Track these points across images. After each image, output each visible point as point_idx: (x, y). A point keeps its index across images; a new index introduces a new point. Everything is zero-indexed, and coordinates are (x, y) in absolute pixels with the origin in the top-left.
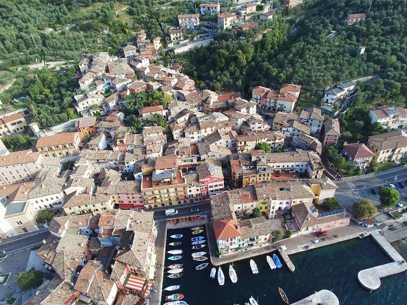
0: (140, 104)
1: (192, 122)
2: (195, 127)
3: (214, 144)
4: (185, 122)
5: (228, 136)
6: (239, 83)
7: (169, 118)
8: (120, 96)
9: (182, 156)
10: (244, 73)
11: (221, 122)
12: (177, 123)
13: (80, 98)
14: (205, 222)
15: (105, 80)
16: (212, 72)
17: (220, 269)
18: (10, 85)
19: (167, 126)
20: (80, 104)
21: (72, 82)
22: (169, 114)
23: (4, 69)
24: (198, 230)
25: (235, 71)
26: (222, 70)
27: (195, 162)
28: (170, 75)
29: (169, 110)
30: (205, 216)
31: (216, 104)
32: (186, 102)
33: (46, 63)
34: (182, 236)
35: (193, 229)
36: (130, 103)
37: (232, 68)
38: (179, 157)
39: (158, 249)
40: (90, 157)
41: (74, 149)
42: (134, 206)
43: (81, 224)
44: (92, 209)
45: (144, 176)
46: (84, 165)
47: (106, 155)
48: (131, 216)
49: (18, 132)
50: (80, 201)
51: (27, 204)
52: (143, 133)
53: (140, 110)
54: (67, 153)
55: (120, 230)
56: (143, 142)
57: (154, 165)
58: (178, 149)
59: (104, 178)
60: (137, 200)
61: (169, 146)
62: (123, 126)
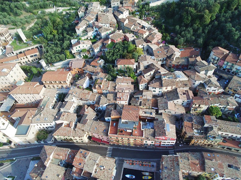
0: (117, 55)
1: (156, 78)
2: (158, 83)
3: (172, 102)
4: (151, 76)
5: (185, 95)
6: (201, 41)
7: (138, 71)
8: (103, 44)
9: (143, 107)
10: (206, 31)
11: (181, 82)
12: (143, 76)
13: (75, 42)
15: (94, 28)
16: (178, 27)
18: (33, 24)
19: (135, 78)
20: (74, 48)
21: (72, 26)
22: (138, 67)
23: (30, 12)
24: (147, 176)
25: (198, 29)
26: (187, 26)
27: (154, 115)
28: (143, 27)
29: (139, 63)
31: (178, 61)
32: (153, 57)
33: (57, 8)
34: (134, 177)
35: (144, 173)
36: (110, 52)
37: (195, 26)
38: (141, 107)
40: (76, 95)
41: (66, 85)
42: (102, 141)
43: (61, 157)
44: (73, 138)
45: (112, 120)
46: (71, 101)
47: (87, 95)
48: (97, 162)
49: (34, 61)
50: (64, 132)
51: (30, 127)
52: (116, 81)
53: (117, 61)
54: (62, 86)
55: (87, 172)
56: (115, 89)
57: (120, 113)
58: (141, 101)
59: (84, 114)
60: (105, 138)
61: (135, 96)
62: (102, 73)
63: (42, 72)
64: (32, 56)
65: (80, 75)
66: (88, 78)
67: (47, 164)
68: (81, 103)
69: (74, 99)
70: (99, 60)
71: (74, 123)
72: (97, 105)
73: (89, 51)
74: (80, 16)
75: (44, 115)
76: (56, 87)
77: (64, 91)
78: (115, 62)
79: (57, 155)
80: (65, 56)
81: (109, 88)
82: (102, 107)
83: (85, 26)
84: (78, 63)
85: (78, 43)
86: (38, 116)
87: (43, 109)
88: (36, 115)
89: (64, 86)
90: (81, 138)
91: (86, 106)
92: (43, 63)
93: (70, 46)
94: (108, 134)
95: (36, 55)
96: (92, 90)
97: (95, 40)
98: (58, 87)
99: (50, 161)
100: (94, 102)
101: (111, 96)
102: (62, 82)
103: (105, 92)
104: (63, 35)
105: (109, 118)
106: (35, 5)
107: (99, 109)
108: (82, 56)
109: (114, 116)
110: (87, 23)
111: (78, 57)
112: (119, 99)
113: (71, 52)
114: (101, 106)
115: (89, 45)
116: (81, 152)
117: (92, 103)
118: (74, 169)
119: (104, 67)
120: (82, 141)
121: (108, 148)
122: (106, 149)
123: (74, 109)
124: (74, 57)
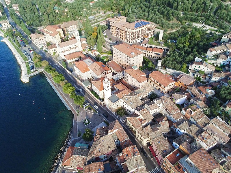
8: (227, 77)
13: (198, 61)
15: (229, 58)
18: (174, 31)
33: (205, 26)
36: (228, 89)
38: (221, 166)
40: (165, 104)
41: (164, 90)
42: (156, 157)
43: (120, 137)
44: (137, 133)
45: (178, 149)
46: (157, 104)
47: (173, 111)
48: (139, 168)
49: (155, 58)
50: (135, 123)
51: (118, 101)
52: (212, 120)
53: (229, 102)
54: (160, 89)
55: (127, 166)
56: (205, 126)
57: (192, 151)
58: (226, 161)
59: (159, 123)
60: (160, 157)
61: (222, 150)
62: (203, 102)
63: (154, 69)
64: (156, 54)
65: (181, 90)
66: (185, 97)
67: (110, 133)
68: (164, 113)
69: (161, 106)
70: (210, 90)
71: (146, 123)
72: (175, 125)
73: (206, 75)
74: (222, 40)
75: (132, 99)
76: (155, 86)
77: (158, 94)
78: (227, 102)
79: (119, 133)
80: (181, 67)
81: (199, 120)
82: (178, 130)
83: (220, 52)
84: (187, 79)
85: (201, 63)
86: (128, 97)
87: (135, 95)
88: (128, 96)
89: (162, 90)
90: (142, 138)
91: (166, 118)
92: (160, 63)
93: (192, 62)
94: (166, 157)
95: (159, 54)
96: (181, 110)
97: (220, 69)
98: (156, 88)
99: (112, 133)
100: (175, 120)
101: (194, 129)
102: (162, 86)
103: (192, 120)
104: (192, 50)
105: (178, 145)
106: (188, 17)
107: (175, 129)
108: (196, 76)
109: (183, 147)
110: (225, 50)
111: (191, 74)
112: (201, 138)
113: (188, 67)
114: (178, 128)
115: (210, 70)
116: (134, 148)
117: (172, 120)
118: (121, 155)
119: (210, 98)
120: (142, 141)
121: (156, 167)
122: (154, 167)
123: (155, 112)
124: (188, 73)
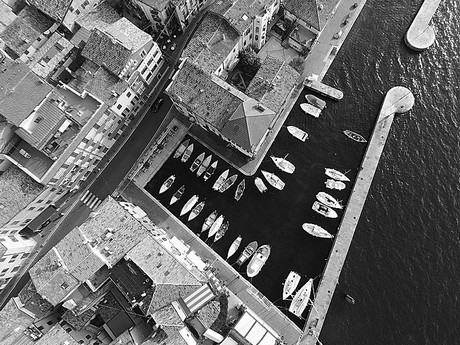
9: (27, 53)
14: (183, 131)
17: (265, 173)
24: (185, 151)
30: (175, 122)
34: (173, 177)
35: (178, 155)
38: (23, 58)
39: (165, 224)
42: (55, 207)
45: (8, 154)
48: (87, 240)
55: (96, 274)
94: (39, 181)
118: (70, 304)
120: (21, 256)
121: (82, 199)
122: (82, 204)
